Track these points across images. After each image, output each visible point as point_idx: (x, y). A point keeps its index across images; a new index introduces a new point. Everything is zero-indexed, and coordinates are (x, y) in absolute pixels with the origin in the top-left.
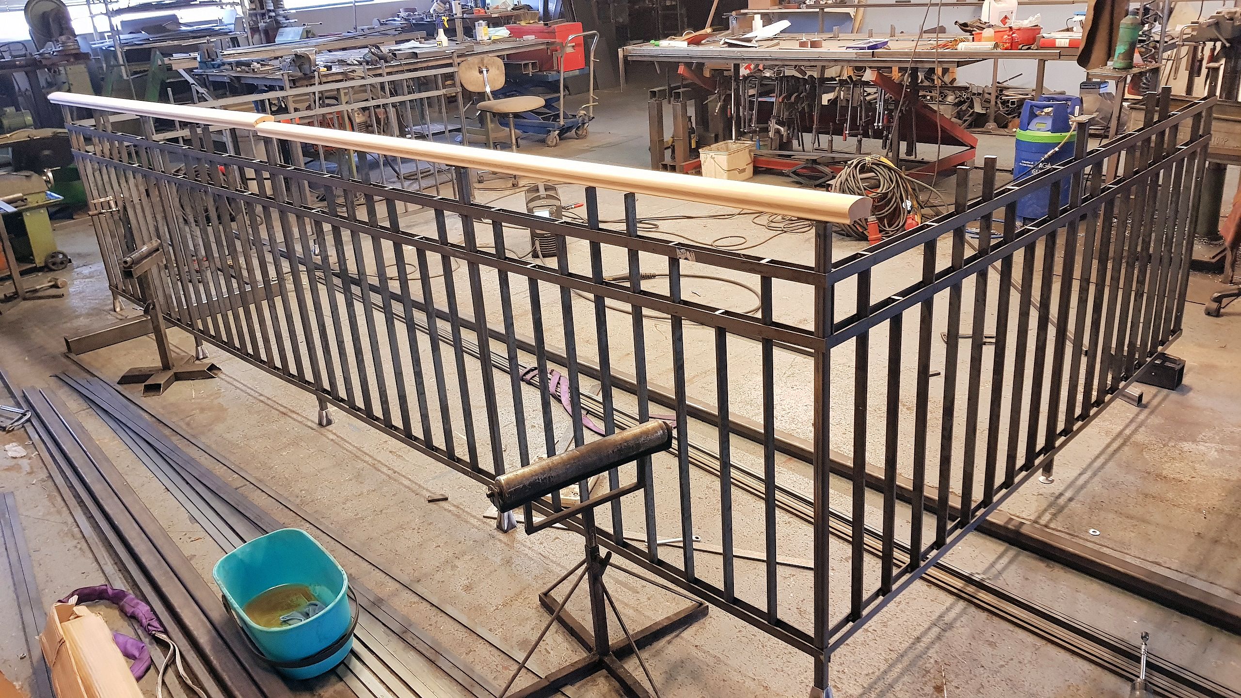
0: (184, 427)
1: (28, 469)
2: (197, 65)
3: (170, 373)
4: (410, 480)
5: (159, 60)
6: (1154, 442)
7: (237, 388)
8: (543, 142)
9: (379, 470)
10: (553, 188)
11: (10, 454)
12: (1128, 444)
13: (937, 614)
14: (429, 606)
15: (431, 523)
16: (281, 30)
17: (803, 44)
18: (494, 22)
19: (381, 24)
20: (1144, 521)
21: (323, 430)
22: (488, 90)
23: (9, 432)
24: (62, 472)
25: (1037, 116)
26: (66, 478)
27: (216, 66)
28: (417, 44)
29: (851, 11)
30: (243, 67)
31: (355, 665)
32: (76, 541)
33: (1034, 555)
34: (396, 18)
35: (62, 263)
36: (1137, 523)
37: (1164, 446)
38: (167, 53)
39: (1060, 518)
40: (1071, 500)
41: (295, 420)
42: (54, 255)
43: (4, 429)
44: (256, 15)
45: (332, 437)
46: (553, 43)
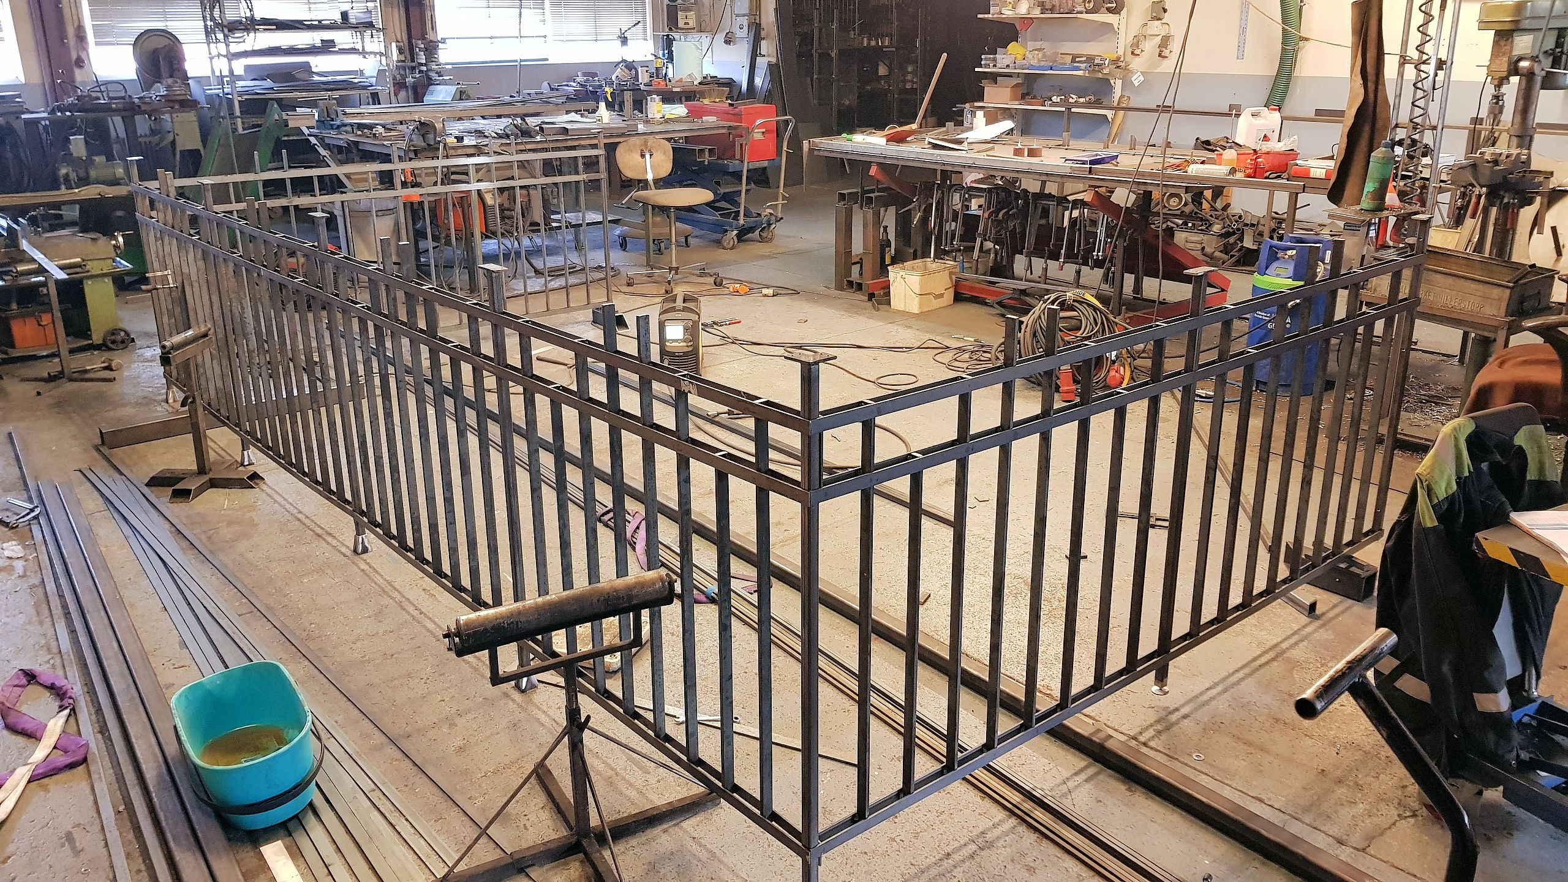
0: (205, 540)
1: (21, 572)
2: (314, 124)
3: (206, 478)
4: (435, 623)
5: (275, 114)
6: (1311, 660)
7: (276, 501)
8: (718, 243)
9: (404, 609)
10: (695, 300)
11: (7, 553)
12: (1280, 659)
13: (981, 830)
14: (410, 765)
15: (443, 674)
16: (431, 88)
17: (1018, 152)
18: (669, 98)
19: (552, 89)
20: (1263, 749)
21: (357, 558)
22: (650, 177)
23: (13, 528)
24: (56, 579)
25: (1278, 259)
26: (58, 586)
27: (335, 127)
28: (577, 117)
29: (1109, 114)
30: (366, 131)
31: (311, 821)
32: (50, 657)
33: (1117, 775)
34: (572, 83)
35: (123, 342)
36: (1254, 752)
37: (1322, 665)
38: (288, 106)
39: (1164, 737)
40: (1185, 717)
41: (328, 543)
42: (114, 332)
43: (7, 524)
44: (404, 68)
45: (364, 566)
46: (736, 128)
